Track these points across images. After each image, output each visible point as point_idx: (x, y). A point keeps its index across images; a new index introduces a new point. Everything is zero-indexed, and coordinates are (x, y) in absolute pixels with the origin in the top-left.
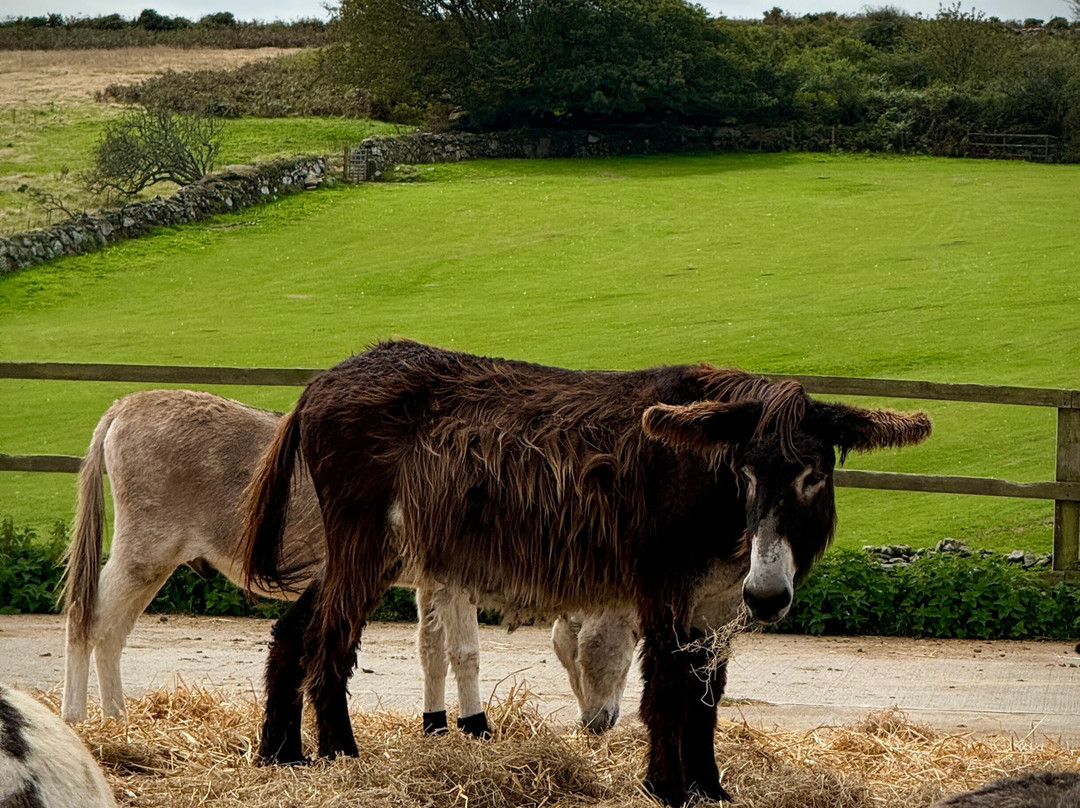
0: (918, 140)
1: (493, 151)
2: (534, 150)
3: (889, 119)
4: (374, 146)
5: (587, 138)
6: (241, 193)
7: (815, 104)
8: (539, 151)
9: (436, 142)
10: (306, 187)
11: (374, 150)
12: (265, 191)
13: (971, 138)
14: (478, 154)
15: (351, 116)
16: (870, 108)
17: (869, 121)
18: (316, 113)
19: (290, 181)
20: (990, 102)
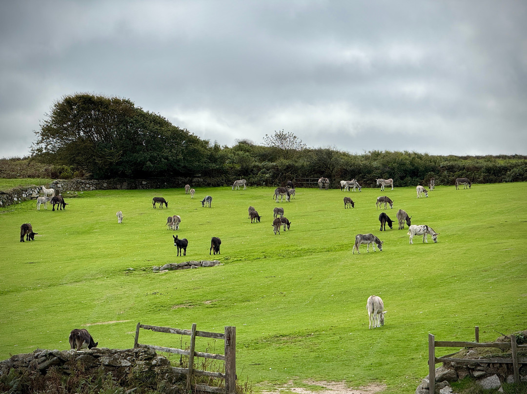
0: (274, 181)
1: (105, 187)
2: (121, 187)
3: (262, 173)
4: (58, 183)
5: (142, 182)
6: (6, 200)
7: (232, 168)
8: (123, 187)
9: (82, 183)
10: (32, 198)
11: (58, 185)
12: (15, 199)
13: (296, 180)
14: (99, 187)
15: (44, 178)
16: (255, 169)
17: (254, 174)
18: (29, 177)
19: (26, 196)
20: (303, 166)
